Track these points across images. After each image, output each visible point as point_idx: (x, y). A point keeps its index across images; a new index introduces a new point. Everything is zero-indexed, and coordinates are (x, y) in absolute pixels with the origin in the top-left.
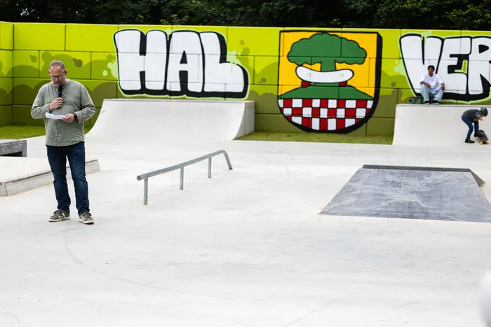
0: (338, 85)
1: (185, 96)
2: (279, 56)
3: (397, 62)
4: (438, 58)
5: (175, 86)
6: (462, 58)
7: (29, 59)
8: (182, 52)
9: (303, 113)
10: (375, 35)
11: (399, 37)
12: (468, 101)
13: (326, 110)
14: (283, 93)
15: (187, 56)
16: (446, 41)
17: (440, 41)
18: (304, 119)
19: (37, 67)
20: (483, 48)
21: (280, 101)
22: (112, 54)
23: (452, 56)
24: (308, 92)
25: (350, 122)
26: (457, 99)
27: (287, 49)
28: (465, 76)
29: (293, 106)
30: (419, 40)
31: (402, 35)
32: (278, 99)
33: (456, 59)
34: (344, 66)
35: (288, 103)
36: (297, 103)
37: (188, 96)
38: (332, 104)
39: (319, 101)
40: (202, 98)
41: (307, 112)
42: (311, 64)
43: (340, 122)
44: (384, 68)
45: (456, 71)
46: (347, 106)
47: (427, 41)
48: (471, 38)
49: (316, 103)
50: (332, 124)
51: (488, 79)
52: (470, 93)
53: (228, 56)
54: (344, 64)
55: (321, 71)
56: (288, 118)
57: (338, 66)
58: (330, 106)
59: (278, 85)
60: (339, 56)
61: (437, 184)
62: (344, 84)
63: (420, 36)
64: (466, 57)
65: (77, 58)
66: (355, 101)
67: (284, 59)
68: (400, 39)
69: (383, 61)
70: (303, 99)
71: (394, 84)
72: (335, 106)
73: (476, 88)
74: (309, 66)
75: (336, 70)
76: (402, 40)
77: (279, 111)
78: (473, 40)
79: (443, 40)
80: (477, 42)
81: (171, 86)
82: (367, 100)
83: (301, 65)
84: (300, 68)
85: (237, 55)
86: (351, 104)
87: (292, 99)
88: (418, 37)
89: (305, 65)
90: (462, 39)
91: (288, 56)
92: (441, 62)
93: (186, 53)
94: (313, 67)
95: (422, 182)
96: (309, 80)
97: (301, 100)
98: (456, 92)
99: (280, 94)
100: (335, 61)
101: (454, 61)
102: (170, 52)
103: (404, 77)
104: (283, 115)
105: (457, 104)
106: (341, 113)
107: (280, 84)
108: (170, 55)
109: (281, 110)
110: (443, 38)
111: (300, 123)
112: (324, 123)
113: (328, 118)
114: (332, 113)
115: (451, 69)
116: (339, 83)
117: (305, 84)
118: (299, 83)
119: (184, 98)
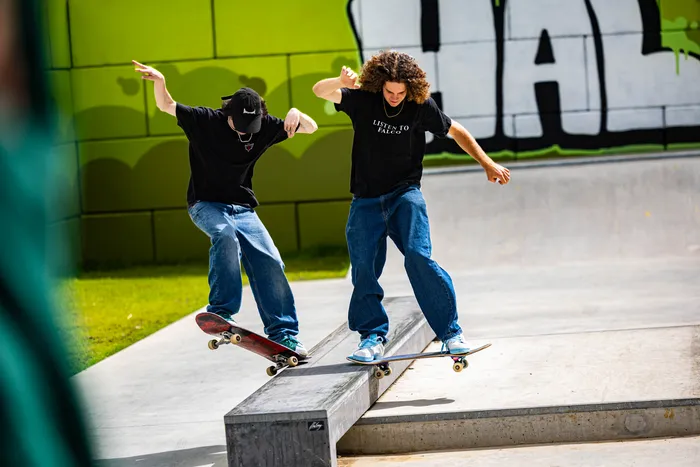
1: (556, 148)
5: (526, 123)
7: (119, 88)
8: (538, 34)
15: (554, 42)
19: (141, 108)
22: (348, 55)
37: (563, 147)
40: (602, 151)
53: (663, 34)
65: (250, 74)
81: (514, 126)
85: (688, 30)
93: (551, 33)
102: (506, 35)
108: (508, 45)
119: (554, 155)
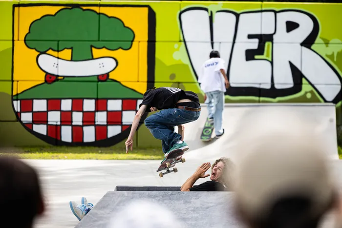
0: (96, 79)
2: (13, 41)
3: (176, 45)
4: (231, 40)
6: (264, 39)
9: (49, 120)
10: (146, 9)
11: (179, 12)
12: (274, 97)
13: (81, 114)
14: (19, 92)
16: (242, 17)
17: (234, 17)
18: (50, 128)
20: (291, 26)
21: (15, 102)
23: (250, 37)
24: (54, 90)
25: (114, 131)
26: (260, 96)
27: (24, 30)
28: (269, 64)
29: (35, 109)
30: (206, 15)
31: (183, 9)
32: (13, 100)
33: (256, 41)
34: (104, 52)
35: (27, 105)
36: (40, 105)
38: (89, 105)
39: (70, 101)
41: (54, 117)
42: (58, 51)
43: (101, 131)
44: (158, 55)
45: (256, 57)
46: (109, 109)
47: (216, 16)
48: (276, 12)
49: (66, 105)
50: (89, 134)
51: (299, 67)
52: (277, 86)
54: (104, 50)
55: (72, 60)
56: (28, 127)
57: (96, 52)
58: (86, 109)
59: (13, 81)
60: (97, 39)
61: (208, 208)
62: (104, 78)
63: (206, 10)
64: (269, 38)
66: (120, 102)
67: (20, 45)
68: (181, 14)
69: (158, 45)
70: (48, 100)
71: (173, 76)
72: (92, 108)
73: (285, 80)
74: (55, 54)
75: (93, 59)
76: (183, 15)
77: (14, 118)
78: (278, 14)
79: (237, 16)
80: (283, 18)
82: (137, 99)
83: (44, 53)
84: (42, 57)
86: (114, 105)
87: (32, 99)
88: (205, 12)
89: (50, 52)
90: (264, 13)
91: (25, 40)
92: (236, 45)
94: (61, 54)
95: (188, 205)
96: (56, 73)
97: (45, 102)
98: (257, 86)
99: (15, 93)
100: (92, 46)
101: (254, 44)
103: (187, 65)
104: (21, 122)
105: (259, 102)
106: (101, 118)
107: (14, 79)
109: (18, 115)
110: (238, 12)
111: (45, 133)
112: (78, 132)
113: (83, 125)
114: (89, 119)
115: (250, 55)
116: (98, 76)
117: (51, 79)
118: (41, 78)
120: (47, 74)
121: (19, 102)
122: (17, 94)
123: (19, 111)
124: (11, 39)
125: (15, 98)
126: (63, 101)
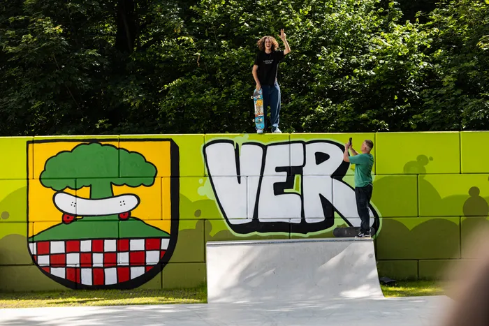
0: (117, 218)
2: (28, 179)
3: (201, 181)
4: (259, 173)
6: (293, 172)
9: (68, 262)
10: (168, 143)
11: (202, 146)
12: (305, 233)
13: (101, 255)
14: (35, 234)
16: (269, 148)
17: (261, 149)
18: (69, 270)
21: (31, 245)
23: (278, 169)
25: (137, 272)
26: (290, 231)
27: (39, 168)
28: (299, 197)
29: (53, 252)
30: (231, 148)
31: (207, 142)
32: (29, 242)
33: (285, 173)
34: (125, 189)
35: (44, 247)
38: (110, 245)
39: (89, 242)
42: (76, 189)
45: (285, 191)
46: (132, 248)
47: (242, 149)
48: (304, 144)
50: (110, 276)
51: (330, 201)
52: (308, 221)
54: (125, 187)
55: (90, 199)
56: (45, 270)
57: (116, 190)
58: (106, 249)
59: (28, 222)
60: (117, 175)
62: (126, 216)
63: (232, 142)
64: (299, 170)
66: (143, 241)
67: (35, 184)
68: (204, 148)
70: (65, 241)
71: (198, 213)
72: (114, 249)
73: (315, 214)
74: (73, 192)
75: (113, 196)
76: (207, 149)
78: (307, 146)
79: (265, 148)
80: (312, 149)
82: (161, 238)
83: (62, 191)
84: (59, 196)
86: (137, 245)
87: (50, 241)
88: (230, 145)
89: (67, 190)
90: (292, 145)
91: (40, 179)
94: (79, 193)
96: (74, 213)
97: (63, 243)
98: (287, 221)
99: (30, 235)
101: (282, 177)
103: (214, 201)
104: (38, 265)
105: (290, 237)
106: (123, 259)
107: (30, 220)
109: (34, 258)
110: (265, 144)
111: (63, 276)
113: (104, 267)
114: (110, 260)
116: (119, 215)
117: (69, 218)
118: (59, 218)
120: (65, 213)
121: (35, 244)
122: (33, 236)
123: (35, 253)
124: (26, 177)
125: (31, 240)
126: (82, 242)
